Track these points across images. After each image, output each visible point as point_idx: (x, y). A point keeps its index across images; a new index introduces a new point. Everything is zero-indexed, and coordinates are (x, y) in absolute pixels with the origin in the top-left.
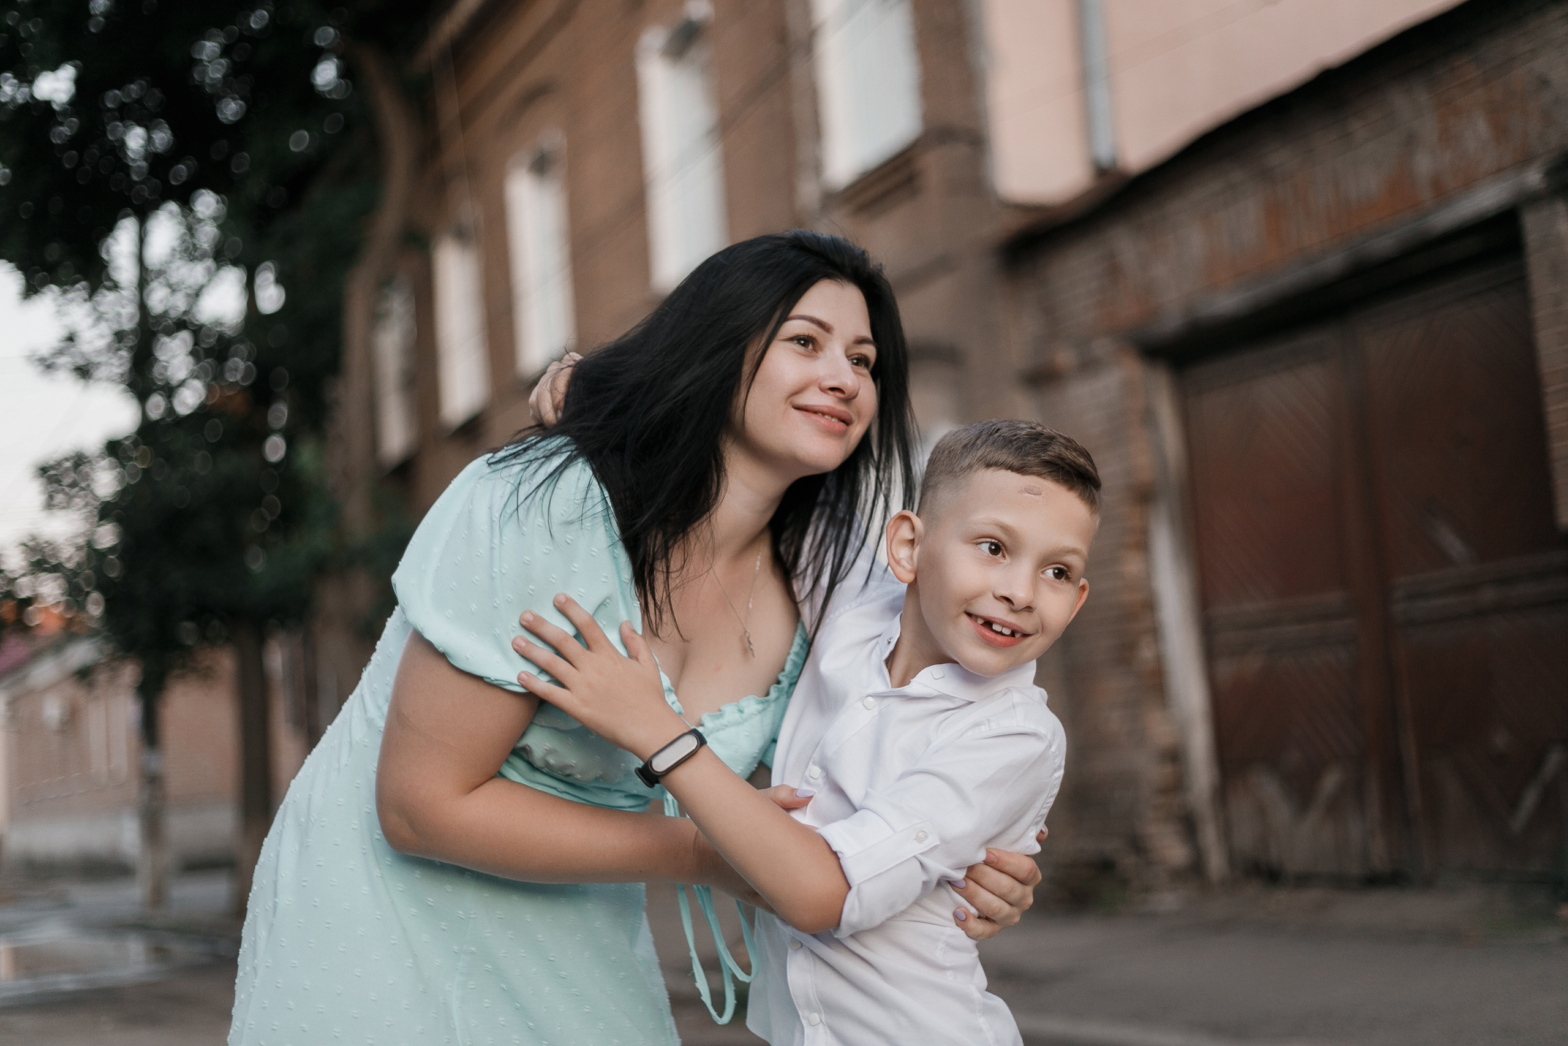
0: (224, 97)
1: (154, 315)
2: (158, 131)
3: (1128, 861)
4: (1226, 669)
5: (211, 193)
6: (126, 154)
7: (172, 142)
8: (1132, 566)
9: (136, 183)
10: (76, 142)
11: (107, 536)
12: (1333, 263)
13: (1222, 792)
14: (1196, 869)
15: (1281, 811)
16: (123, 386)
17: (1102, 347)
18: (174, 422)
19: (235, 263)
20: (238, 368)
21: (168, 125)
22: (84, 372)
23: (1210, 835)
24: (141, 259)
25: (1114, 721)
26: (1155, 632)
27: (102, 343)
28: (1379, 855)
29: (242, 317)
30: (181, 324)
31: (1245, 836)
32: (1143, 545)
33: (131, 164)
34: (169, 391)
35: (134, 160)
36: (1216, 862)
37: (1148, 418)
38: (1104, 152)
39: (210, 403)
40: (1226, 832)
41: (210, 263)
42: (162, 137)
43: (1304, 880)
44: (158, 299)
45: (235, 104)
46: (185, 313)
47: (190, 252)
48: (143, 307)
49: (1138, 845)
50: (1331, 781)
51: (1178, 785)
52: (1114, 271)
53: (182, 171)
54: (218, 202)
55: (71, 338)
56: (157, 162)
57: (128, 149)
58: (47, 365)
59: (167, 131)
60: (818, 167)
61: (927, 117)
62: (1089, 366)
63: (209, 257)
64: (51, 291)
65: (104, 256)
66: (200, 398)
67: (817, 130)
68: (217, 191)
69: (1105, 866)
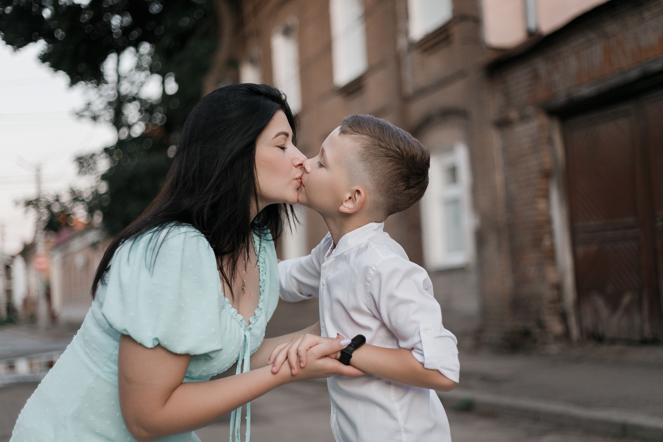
0: (152, 3)
1: (122, 95)
2: (126, 17)
3: (536, 331)
4: (581, 250)
5: (148, 43)
6: (111, 27)
7: (132, 21)
8: (541, 205)
9: (115, 39)
10: (92, 21)
11: (103, 188)
12: (634, 74)
13: (578, 303)
14: (567, 334)
15: (604, 311)
16: (111, 124)
17: (530, 110)
18: (131, 140)
19: (158, 73)
20: (159, 117)
21: (130, 14)
22: (95, 118)
23: (573, 321)
24: (117, 71)
25: (532, 271)
26: (551, 234)
27: (102, 106)
28: (648, 331)
29: (161, 96)
30: (134, 99)
31: (588, 322)
32: (546, 196)
33: (113, 31)
34: (130, 127)
35: (114, 29)
36: (575, 332)
37: (550, 141)
38: (532, 25)
39: (147, 132)
40: (580, 321)
41: (148, 72)
42: (128, 19)
43: (613, 341)
44: (126, 88)
45: (158, 5)
46: (137, 94)
47: (139, 67)
48: (118, 92)
49: (541, 325)
50: (627, 299)
51: (559, 299)
52: (536, 77)
53: (135, 34)
54: (151, 47)
55: (89, 104)
56: (126, 30)
57: (112, 25)
58: (79, 115)
59: (129, 17)
60: (407, 33)
61: (454, 11)
62: (524, 118)
63: (148, 70)
64: (82, 84)
65: (102, 70)
66: (143, 130)
67: (406, 16)
68: (150, 42)
69: (526, 334)
